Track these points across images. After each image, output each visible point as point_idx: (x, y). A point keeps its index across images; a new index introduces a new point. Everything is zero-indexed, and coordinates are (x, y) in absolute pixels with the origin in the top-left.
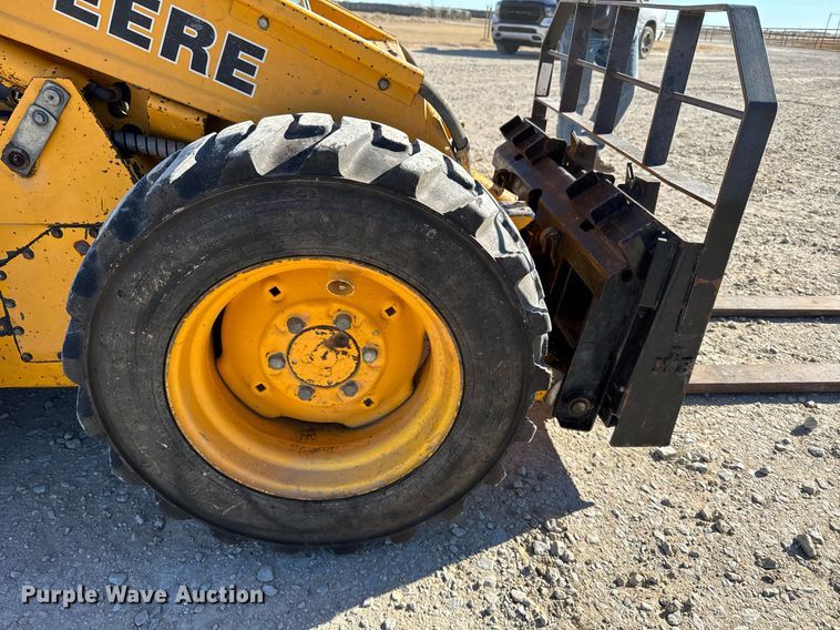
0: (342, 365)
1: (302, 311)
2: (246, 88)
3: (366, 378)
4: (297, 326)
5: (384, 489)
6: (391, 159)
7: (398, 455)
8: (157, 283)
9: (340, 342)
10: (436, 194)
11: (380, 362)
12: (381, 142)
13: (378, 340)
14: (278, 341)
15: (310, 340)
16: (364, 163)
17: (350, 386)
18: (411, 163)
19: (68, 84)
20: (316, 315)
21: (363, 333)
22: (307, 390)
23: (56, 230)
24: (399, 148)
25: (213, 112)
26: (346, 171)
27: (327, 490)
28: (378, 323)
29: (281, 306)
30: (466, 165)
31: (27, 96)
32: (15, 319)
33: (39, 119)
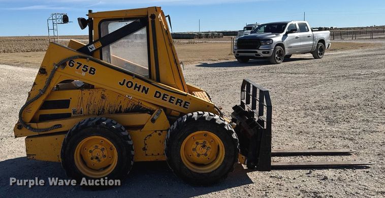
0: (204, 151)
1: (198, 141)
2: (187, 108)
3: (209, 153)
4: (197, 143)
5: (213, 171)
6: (212, 117)
7: (215, 166)
8: (182, 135)
9: (204, 146)
10: (218, 121)
11: (211, 150)
12: (210, 115)
13: (210, 146)
14: (194, 146)
15: (199, 146)
16: (208, 118)
17: (206, 155)
18: (215, 117)
19: (162, 109)
20: (201, 142)
21: (208, 145)
22: (199, 155)
23: (156, 131)
24: (213, 116)
25: (182, 111)
26: (206, 119)
27: (203, 172)
28: (210, 143)
29: (195, 140)
30: (223, 117)
31: (156, 111)
32: (146, 148)
33: (158, 114)
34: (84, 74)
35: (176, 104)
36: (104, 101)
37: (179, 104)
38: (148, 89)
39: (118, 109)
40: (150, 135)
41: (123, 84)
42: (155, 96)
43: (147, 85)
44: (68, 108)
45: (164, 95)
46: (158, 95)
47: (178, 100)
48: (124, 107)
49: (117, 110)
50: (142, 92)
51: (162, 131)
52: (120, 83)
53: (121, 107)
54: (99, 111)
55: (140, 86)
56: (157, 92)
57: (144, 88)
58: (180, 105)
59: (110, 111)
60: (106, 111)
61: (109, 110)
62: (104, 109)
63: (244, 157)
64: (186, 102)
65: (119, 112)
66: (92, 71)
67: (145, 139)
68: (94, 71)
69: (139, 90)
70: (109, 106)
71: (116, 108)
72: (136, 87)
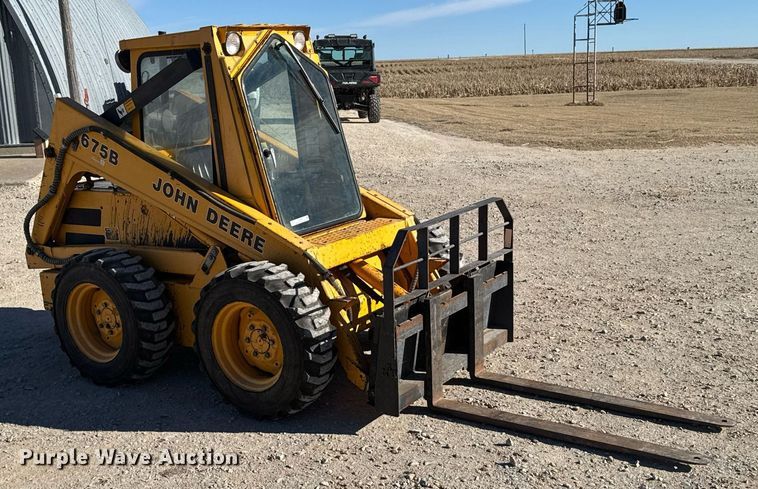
0: (265, 345)
1: (254, 323)
4: (252, 328)
9: (264, 336)
11: (275, 346)
13: (275, 337)
14: (248, 333)
15: (256, 334)
17: (267, 354)
20: (258, 326)
21: (270, 334)
22: (256, 352)
25: (252, 257)
29: (250, 321)
31: (210, 250)
33: (212, 258)
34: (103, 162)
35: (243, 240)
36: (147, 218)
37: (246, 240)
38: (196, 201)
39: (168, 237)
41: (159, 189)
42: (209, 219)
43: (194, 196)
44: (100, 225)
45: (223, 218)
46: (212, 217)
47: (245, 231)
48: (176, 236)
49: (167, 240)
50: (188, 207)
52: (155, 186)
53: (171, 234)
55: (184, 194)
56: (211, 211)
57: (190, 200)
58: (250, 244)
60: (151, 239)
61: (154, 239)
62: (147, 235)
63: (364, 375)
64: (258, 239)
65: (170, 244)
66: (114, 158)
68: (116, 158)
69: (183, 204)
70: (154, 230)
71: (164, 236)
72: (178, 196)
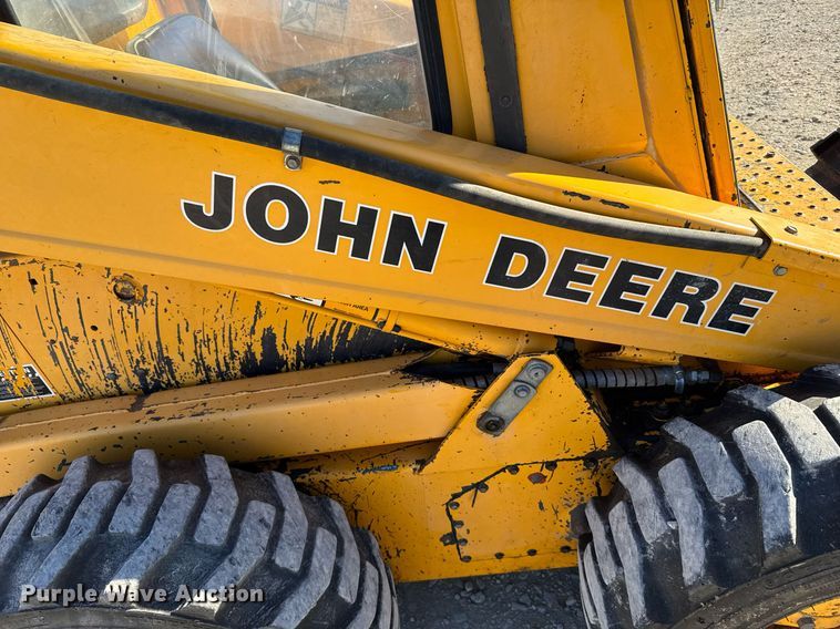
19: (553, 356)
23: (514, 469)
31: (510, 372)
32: (461, 533)
33: (523, 387)
35: (662, 310)
36: (146, 316)
37: (680, 309)
38: (435, 230)
39: (258, 350)
40: (481, 486)
41: (221, 218)
42: (497, 275)
43: (422, 208)
45: (571, 258)
46: (518, 264)
47: (681, 280)
49: (250, 354)
50: (392, 257)
51: (552, 465)
52: (194, 212)
53: (269, 337)
54: (143, 375)
55: (368, 216)
56: (507, 248)
57: (402, 228)
58: (693, 316)
59: (210, 361)
60: (184, 367)
61: (200, 363)
62: (165, 360)
64: (738, 293)
65: (265, 365)
67: (452, 503)
69: (361, 250)
70: (188, 338)
71: (240, 347)
72: (332, 227)
